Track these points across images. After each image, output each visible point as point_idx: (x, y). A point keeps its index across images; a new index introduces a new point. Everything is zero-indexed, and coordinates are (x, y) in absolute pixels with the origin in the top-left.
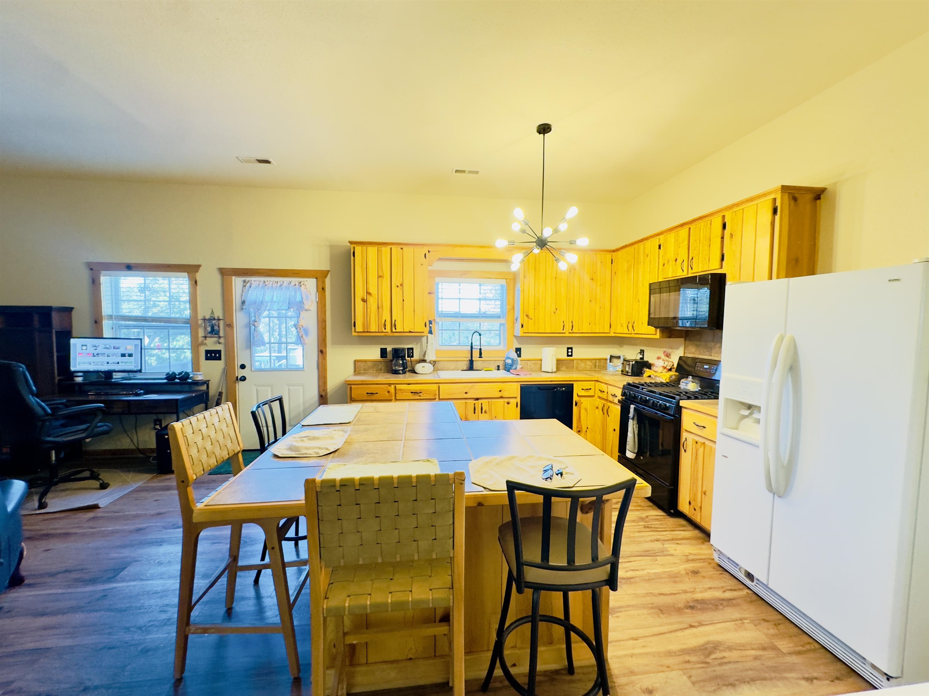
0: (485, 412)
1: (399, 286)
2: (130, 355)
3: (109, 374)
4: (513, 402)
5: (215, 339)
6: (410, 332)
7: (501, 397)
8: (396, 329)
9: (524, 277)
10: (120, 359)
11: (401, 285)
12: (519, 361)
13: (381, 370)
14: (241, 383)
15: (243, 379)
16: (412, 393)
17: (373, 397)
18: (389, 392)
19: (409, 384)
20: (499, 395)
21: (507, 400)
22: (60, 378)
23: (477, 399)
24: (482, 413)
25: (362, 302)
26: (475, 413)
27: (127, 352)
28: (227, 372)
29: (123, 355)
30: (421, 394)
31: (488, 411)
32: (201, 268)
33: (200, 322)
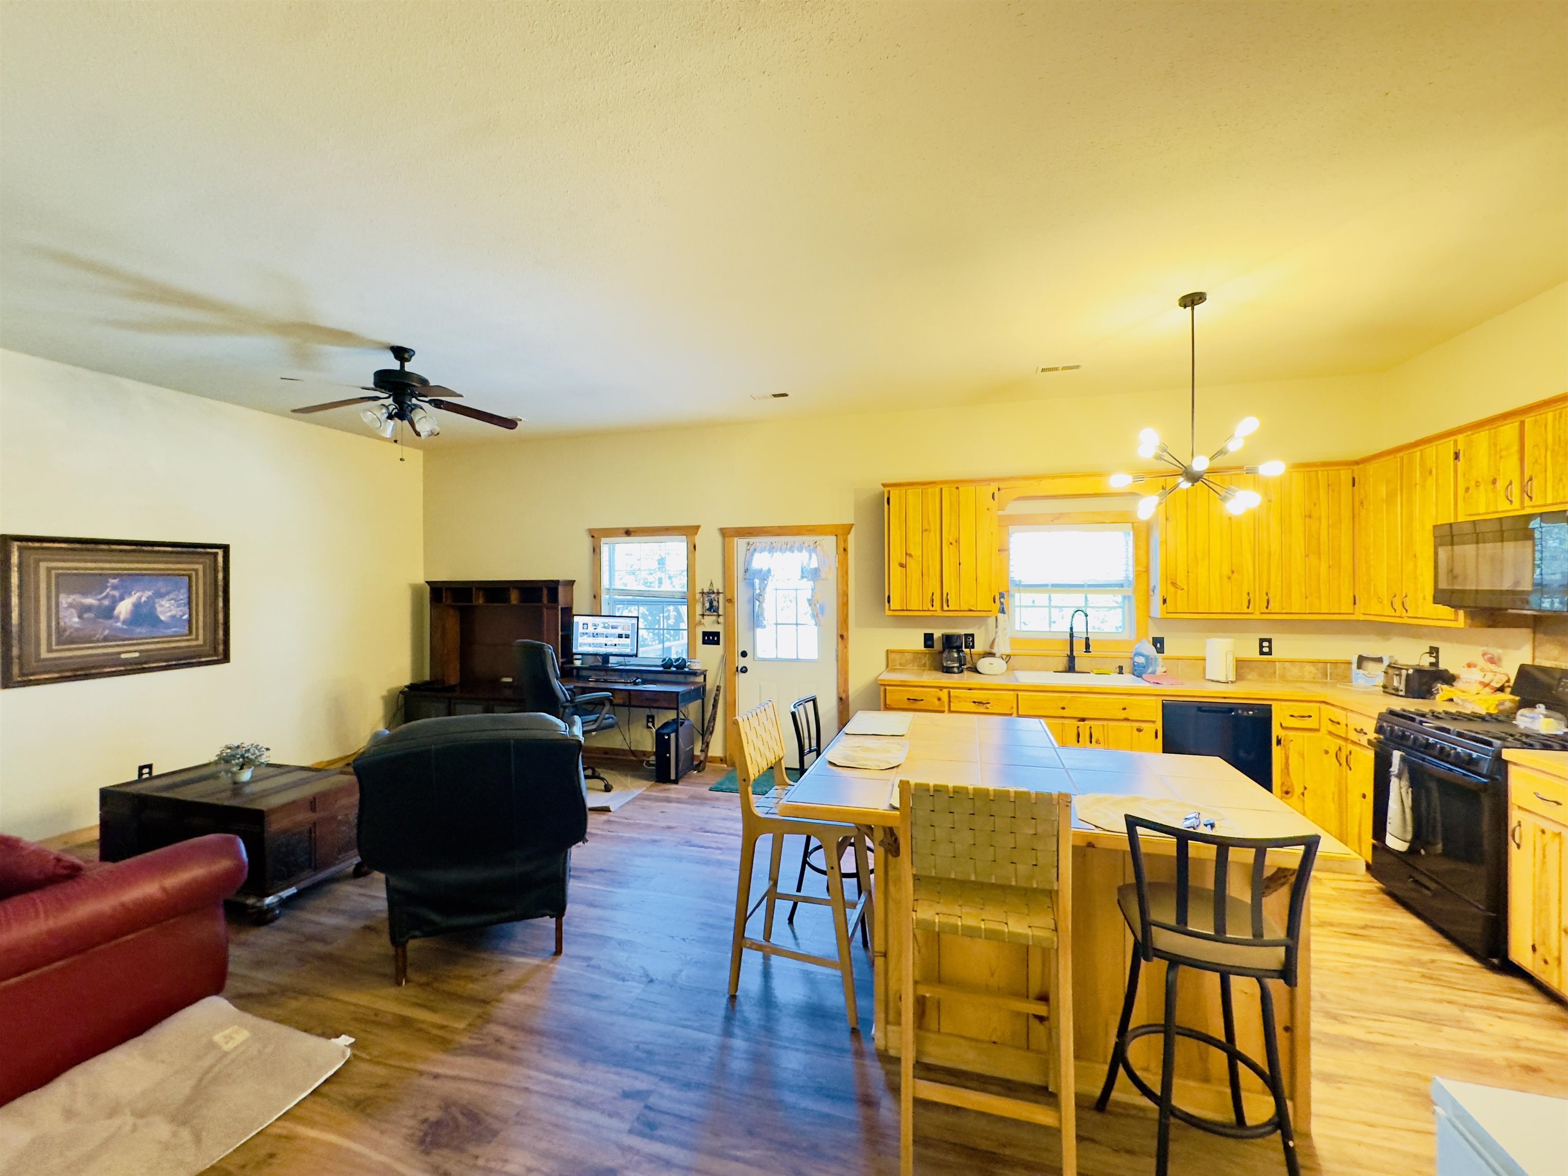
0: (1097, 742)
1: (954, 543)
2: (627, 637)
3: (606, 657)
4: (1149, 729)
5: (714, 618)
6: (970, 610)
7: (1127, 720)
8: (948, 606)
9: (1167, 519)
10: (618, 641)
11: (956, 542)
12: (1160, 661)
13: (924, 665)
14: (741, 675)
15: (744, 670)
16: (974, 702)
17: (918, 705)
18: (939, 699)
19: (970, 689)
20: (1123, 715)
21: (1137, 725)
22: (563, 660)
23: (1083, 720)
24: (1091, 742)
25: (899, 568)
26: (1078, 742)
27: (623, 632)
28: (726, 660)
29: (620, 636)
30: (988, 706)
31: (1101, 740)
32: (700, 530)
33: (698, 596)
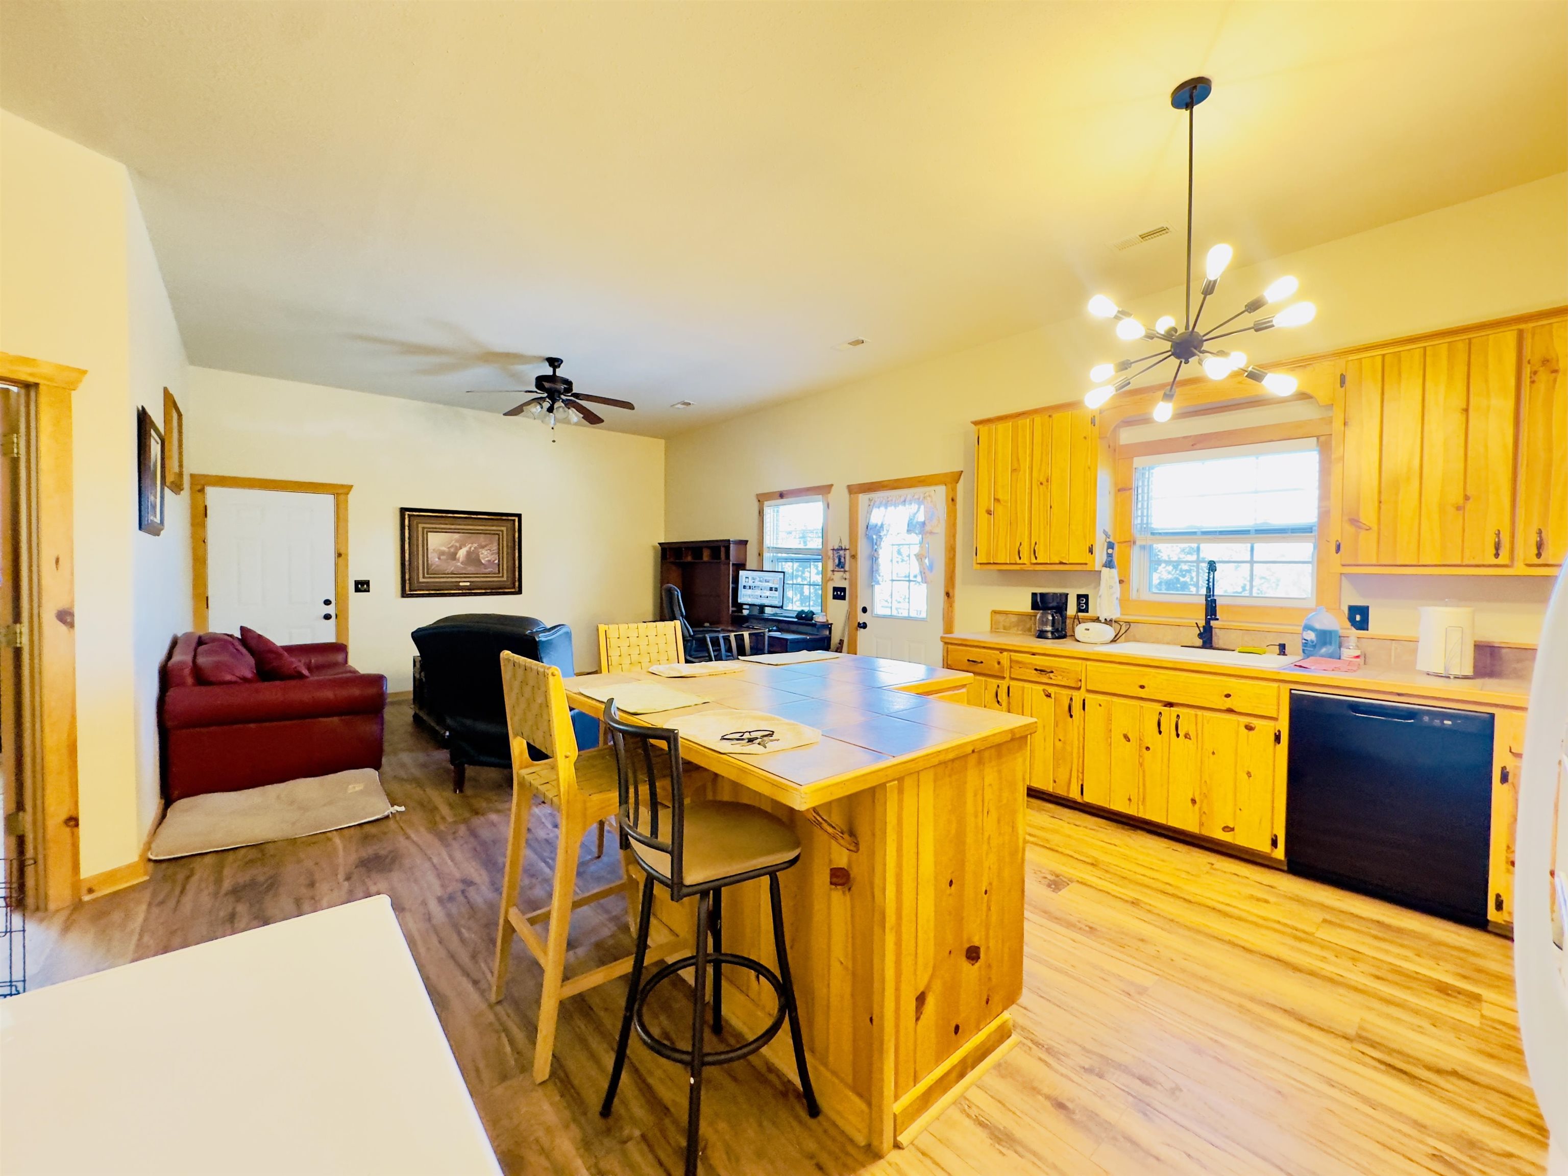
0: (1187, 736)
1: (1045, 483)
2: (776, 590)
3: (762, 608)
4: (1266, 729)
5: (842, 574)
6: (1061, 563)
7: (1230, 711)
8: (1036, 558)
9: (1345, 424)
10: (768, 593)
11: (1047, 481)
14: (862, 630)
15: (864, 626)
16: (1036, 670)
17: (978, 668)
18: (999, 663)
19: (1034, 654)
20: (1228, 703)
21: (1247, 720)
22: (734, 609)
23: (1170, 705)
24: (1178, 735)
25: (986, 515)
26: (1160, 732)
27: (773, 586)
28: (850, 615)
29: (771, 589)
30: (1051, 675)
31: (1192, 734)
32: (833, 487)
33: (830, 553)
